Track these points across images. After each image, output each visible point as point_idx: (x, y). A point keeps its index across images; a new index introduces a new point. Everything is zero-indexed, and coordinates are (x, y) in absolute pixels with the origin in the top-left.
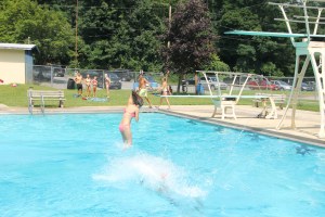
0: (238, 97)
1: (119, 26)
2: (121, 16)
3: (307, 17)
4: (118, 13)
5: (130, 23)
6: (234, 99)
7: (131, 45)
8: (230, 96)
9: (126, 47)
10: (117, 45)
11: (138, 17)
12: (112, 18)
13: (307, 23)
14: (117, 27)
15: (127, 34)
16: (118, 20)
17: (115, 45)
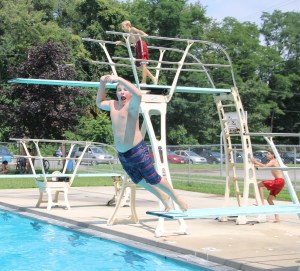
0: (72, 176)
3: (133, 59)
6: (67, 179)
8: (63, 175)
13: (134, 67)
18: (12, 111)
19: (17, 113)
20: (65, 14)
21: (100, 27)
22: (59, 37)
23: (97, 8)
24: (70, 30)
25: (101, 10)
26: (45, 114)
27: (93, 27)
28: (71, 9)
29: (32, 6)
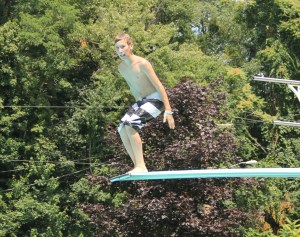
1: (32, 154)
2: (38, 128)
4: (32, 120)
5: (61, 146)
7: (62, 205)
9: (49, 209)
10: (26, 202)
11: (84, 129)
12: (16, 134)
14: (25, 155)
15: (54, 174)
16: (32, 137)
17: (19, 204)
18: (112, 216)
19: (121, 221)
20: (214, 28)
21: (284, 52)
22: (202, 71)
23: (279, 15)
24: (224, 58)
25: (286, 19)
26: (176, 224)
27: (270, 52)
28: (226, 19)
29: (152, 15)
